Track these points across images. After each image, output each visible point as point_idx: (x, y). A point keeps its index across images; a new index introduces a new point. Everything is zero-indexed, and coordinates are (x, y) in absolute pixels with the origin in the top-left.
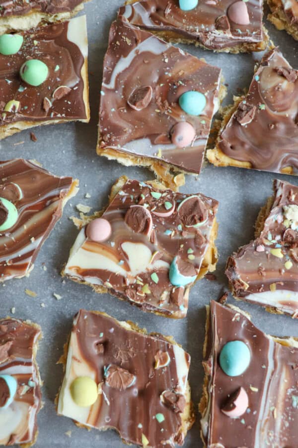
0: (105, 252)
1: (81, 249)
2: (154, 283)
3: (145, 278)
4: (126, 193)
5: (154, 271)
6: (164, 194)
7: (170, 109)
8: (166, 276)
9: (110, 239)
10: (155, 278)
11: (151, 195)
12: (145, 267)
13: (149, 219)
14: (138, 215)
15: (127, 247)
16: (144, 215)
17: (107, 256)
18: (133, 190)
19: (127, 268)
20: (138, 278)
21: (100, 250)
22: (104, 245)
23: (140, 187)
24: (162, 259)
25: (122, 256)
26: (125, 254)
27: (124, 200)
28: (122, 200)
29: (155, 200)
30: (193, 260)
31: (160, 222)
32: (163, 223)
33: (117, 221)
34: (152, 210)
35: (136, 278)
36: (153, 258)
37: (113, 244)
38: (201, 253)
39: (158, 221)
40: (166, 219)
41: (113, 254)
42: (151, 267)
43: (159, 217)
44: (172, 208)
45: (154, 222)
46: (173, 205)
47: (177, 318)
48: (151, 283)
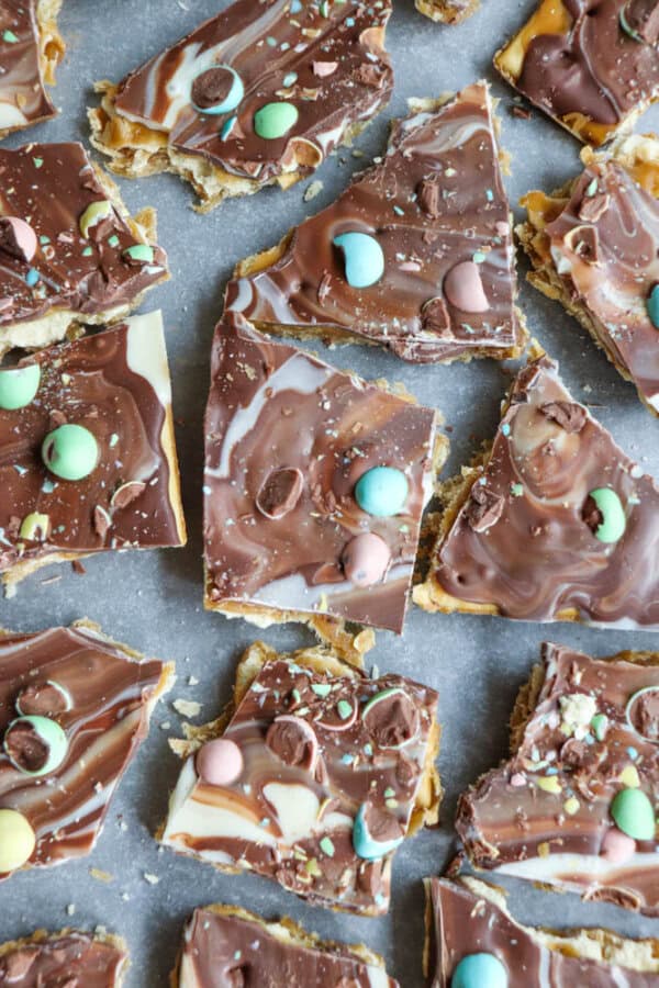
0: (233, 804)
1: (188, 801)
2: (326, 856)
3: (311, 848)
4: (265, 687)
5: (324, 835)
6: (337, 687)
7: (341, 511)
8: (348, 842)
9: (242, 779)
10: (328, 847)
11: (311, 689)
12: (309, 829)
13: (311, 743)
14: (289, 735)
15: (273, 792)
16: (301, 736)
17: (239, 812)
18: (278, 681)
19: (277, 832)
20: (297, 847)
21: (224, 801)
22: (231, 791)
23: (290, 674)
24: (339, 810)
25: (265, 810)
26: (271, 807)
27: (262, 700)
28: (258, 701)
29: (319, 699)
30: (395, 810)
31: (331, 742)
32: (337, 742)
33: (253, 743)
34: (316, 719)
35: (293, 848)
36: (321, 812)
37: (247, 789)
38: (409, 794)
39: (327, 738)
40: (343, 734)
41: (250, 808)
42: (319, 828)
43: (328, 732)
44: (352, 715)
45: (321, 740)
46: (353, 708)
47: (371, 916)
48: (321, 856)
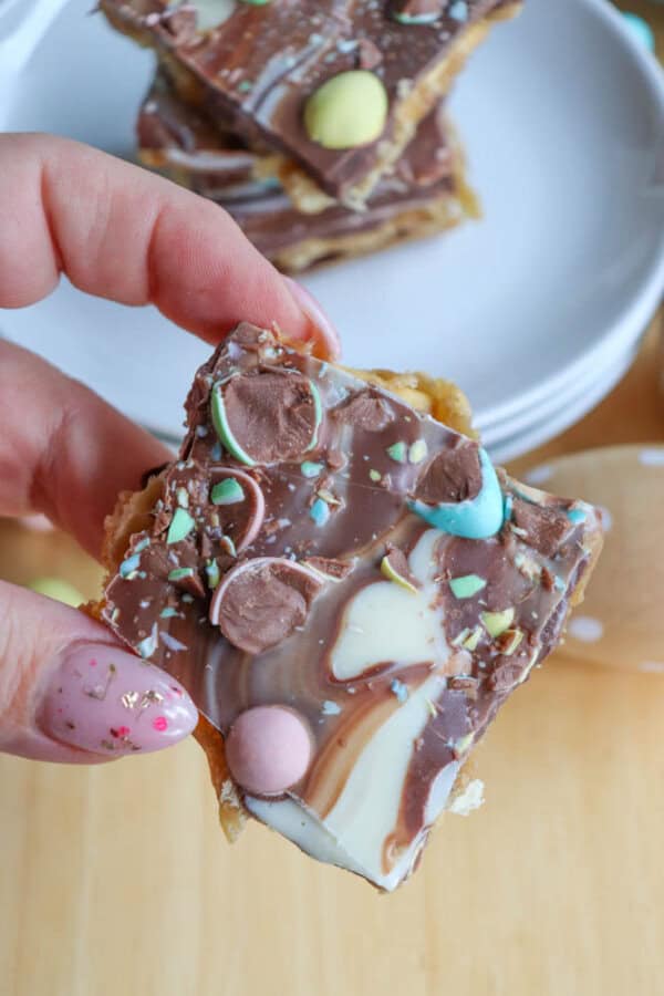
0: (351, 743)
1: (327, 823)
2: (484, 593)
3: (460, 616)
4: (149, 634)
5: (447, 590)
6: (183, 499)
8: (463, 553)
9: (311, 716)
10: (468, 586)
11: (175, 546)
12: (428, 614)
13: (273, 566)
14: (250, 604)
15: (348, 659)
16: (257, 582)
17: (370, 734)
18: (144, 605)
19: (422, 671)
20: (457, 641)
21: (342, 756)
22: (328, 742)
23: (138, 578)
24: (408, 547)
25: (377, 684)
26: (374, 671)
27: (176, 645)
28: (173, 652)
29: (197, 537)
30: (430, 448)
31: (281, 533)
32: (284, 522)
33: (249, 680)
34: (233, 551)
35: (455, 650)
36: (402, 580)
37: (332, 708)
38: (408, 419)
39: (272, 539)
40: (273, 510)
41: (365, 713)
42: (432, 590)
43: (262, 534)
44: (242, 482)
45: (270, 551)
46: (231, 476)
48: (481, 602)
